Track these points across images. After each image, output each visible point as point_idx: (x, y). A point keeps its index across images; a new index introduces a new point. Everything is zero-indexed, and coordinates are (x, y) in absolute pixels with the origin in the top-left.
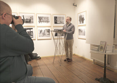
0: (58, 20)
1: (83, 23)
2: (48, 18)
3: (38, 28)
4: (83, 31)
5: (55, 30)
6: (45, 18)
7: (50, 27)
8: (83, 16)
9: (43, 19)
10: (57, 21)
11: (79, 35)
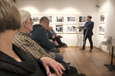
1: (103, 21)
2: (74, 18)
3: (67, 25)
4: (103, 28)
5: (79, 26)
6: (72, 18)
7: (76, 24)
8: (104, 15)
9: (71, 18)
10: (81, 20)
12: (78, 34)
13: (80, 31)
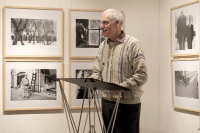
0: (90, 32)
1: (190, 47)
2: (49, 24)
4: (191, 81)
5: (77, 71)
6: (37, 24)
8: (191, 18)
9: (31, 27)
10: (86, 36)
11: (177, 95)
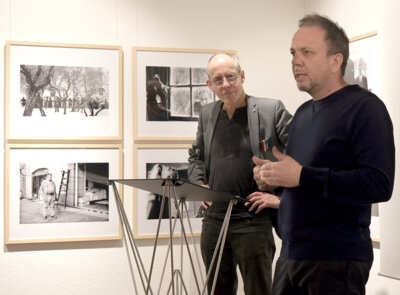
0: (174, 91)
2: (94, 76)
3: (17, 157)
5: (149, 167)
6: (71, 75)
7: (114, 144)
8: (363, 65)
9: (59, 82)
10: (166, 98)
12: (144, 242)
13: (166, 215)
